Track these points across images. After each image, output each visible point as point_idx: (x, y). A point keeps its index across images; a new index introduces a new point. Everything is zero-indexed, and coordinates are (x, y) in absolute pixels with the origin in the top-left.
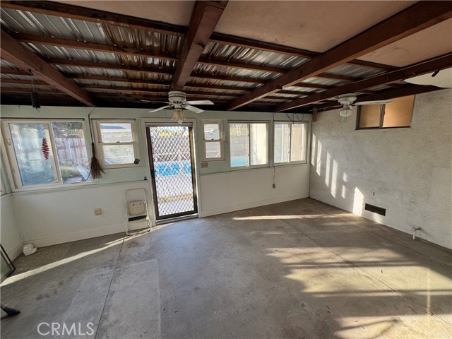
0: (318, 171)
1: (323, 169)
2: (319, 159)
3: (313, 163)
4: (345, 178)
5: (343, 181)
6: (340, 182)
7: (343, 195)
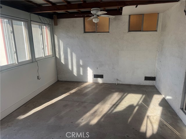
0: (63, 61)
5: (80, 65)
7: (81, 73)
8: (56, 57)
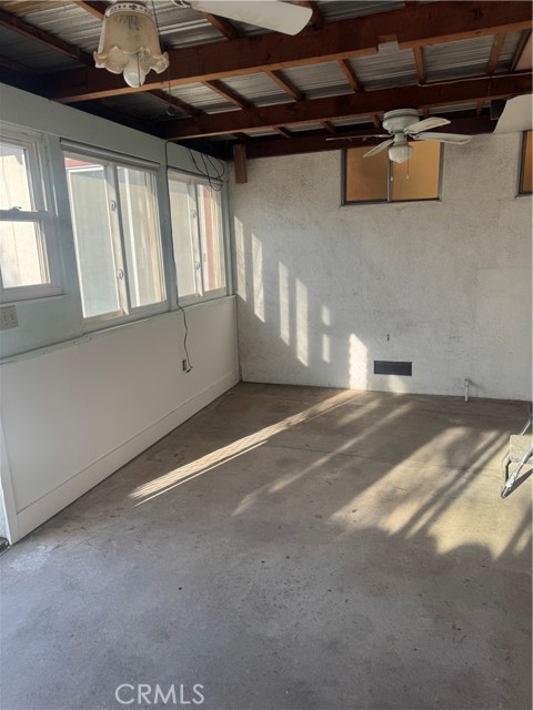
1: (272, 304)
2: (257, 282)
3: (242, 294)
4: (326, 318)
6: (316, 329)
8: (237, 298)
